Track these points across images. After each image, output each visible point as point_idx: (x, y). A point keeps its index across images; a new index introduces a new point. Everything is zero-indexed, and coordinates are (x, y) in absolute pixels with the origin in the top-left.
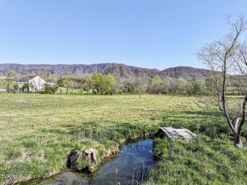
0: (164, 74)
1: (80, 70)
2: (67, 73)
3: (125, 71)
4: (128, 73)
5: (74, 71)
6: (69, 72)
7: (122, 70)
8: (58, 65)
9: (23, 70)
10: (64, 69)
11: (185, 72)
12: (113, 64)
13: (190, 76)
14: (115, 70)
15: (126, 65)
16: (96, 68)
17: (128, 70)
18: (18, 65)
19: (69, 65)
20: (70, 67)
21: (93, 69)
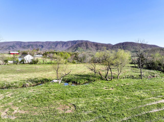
0: (115, 47)
1: (60, 45)
2: (51, 47)
3: (89, 46)
4: (91, 46)
5: (56, 46)
6: (53, 47)
7: (88, 45)
8: (46, 42)
9: (24, 45)
10: (50, 45)
11: (130, 45)
12: (81, 40)
13: (133, 48)
14: (83, 45)
15: (90, 41)
16: (70, 43)
17: (91, 45)
18: (21, 42)
19: (53, 42)
20: (54, 43)
21: (68, 44)
